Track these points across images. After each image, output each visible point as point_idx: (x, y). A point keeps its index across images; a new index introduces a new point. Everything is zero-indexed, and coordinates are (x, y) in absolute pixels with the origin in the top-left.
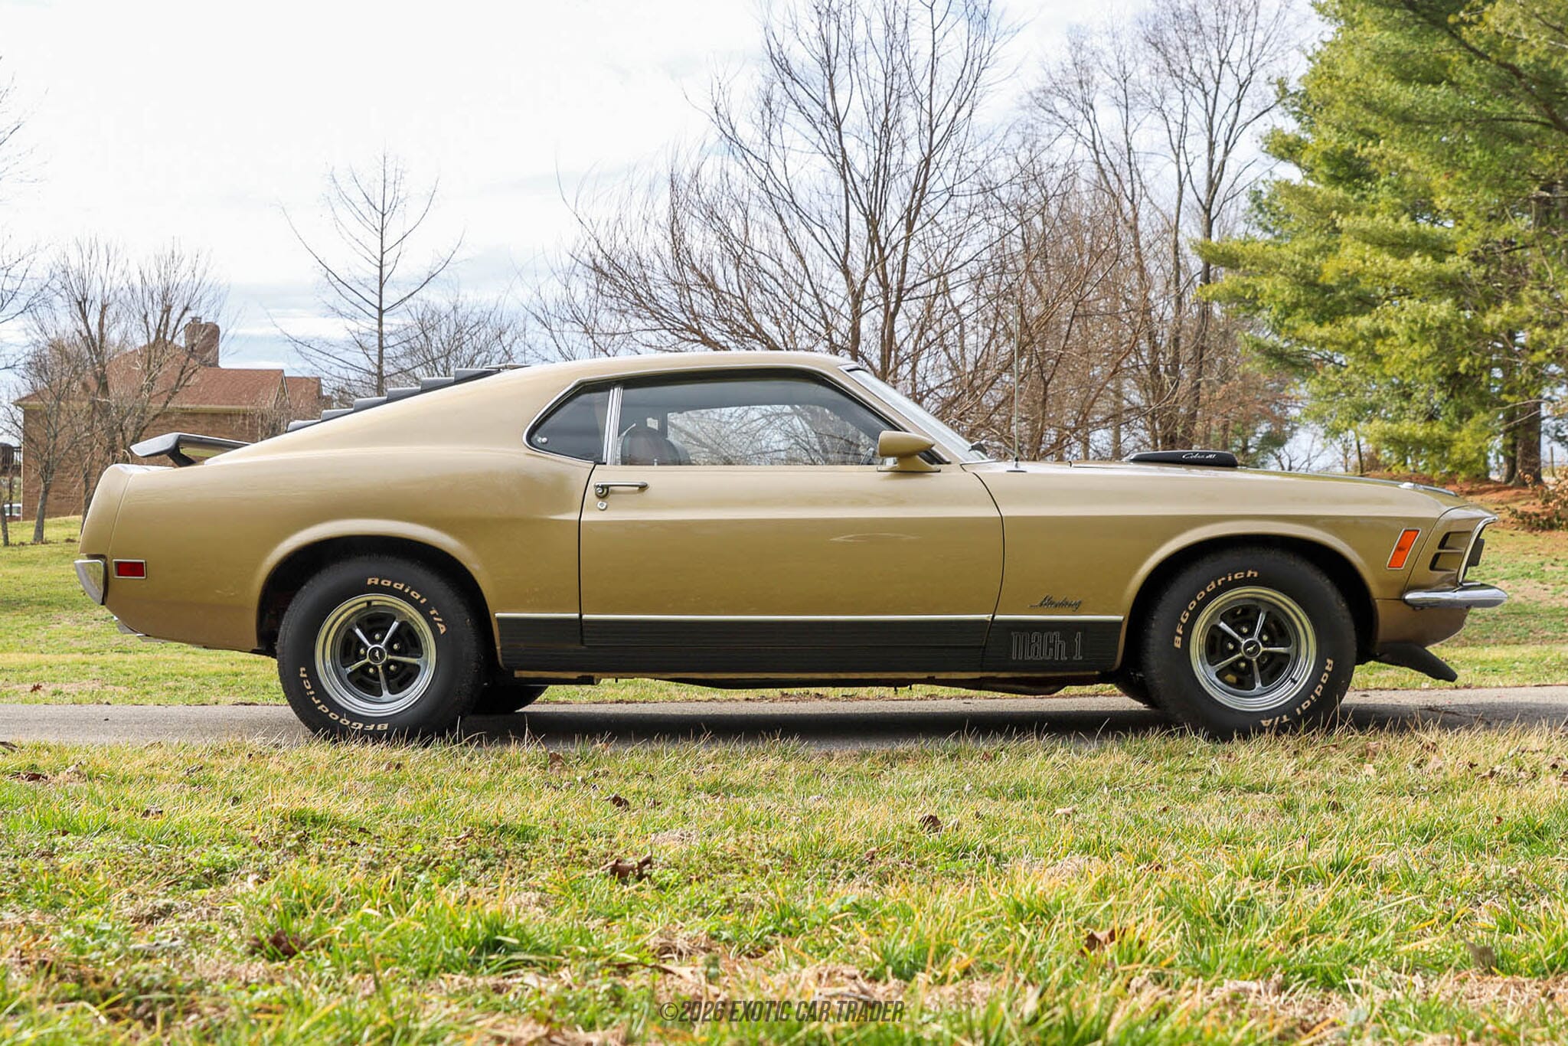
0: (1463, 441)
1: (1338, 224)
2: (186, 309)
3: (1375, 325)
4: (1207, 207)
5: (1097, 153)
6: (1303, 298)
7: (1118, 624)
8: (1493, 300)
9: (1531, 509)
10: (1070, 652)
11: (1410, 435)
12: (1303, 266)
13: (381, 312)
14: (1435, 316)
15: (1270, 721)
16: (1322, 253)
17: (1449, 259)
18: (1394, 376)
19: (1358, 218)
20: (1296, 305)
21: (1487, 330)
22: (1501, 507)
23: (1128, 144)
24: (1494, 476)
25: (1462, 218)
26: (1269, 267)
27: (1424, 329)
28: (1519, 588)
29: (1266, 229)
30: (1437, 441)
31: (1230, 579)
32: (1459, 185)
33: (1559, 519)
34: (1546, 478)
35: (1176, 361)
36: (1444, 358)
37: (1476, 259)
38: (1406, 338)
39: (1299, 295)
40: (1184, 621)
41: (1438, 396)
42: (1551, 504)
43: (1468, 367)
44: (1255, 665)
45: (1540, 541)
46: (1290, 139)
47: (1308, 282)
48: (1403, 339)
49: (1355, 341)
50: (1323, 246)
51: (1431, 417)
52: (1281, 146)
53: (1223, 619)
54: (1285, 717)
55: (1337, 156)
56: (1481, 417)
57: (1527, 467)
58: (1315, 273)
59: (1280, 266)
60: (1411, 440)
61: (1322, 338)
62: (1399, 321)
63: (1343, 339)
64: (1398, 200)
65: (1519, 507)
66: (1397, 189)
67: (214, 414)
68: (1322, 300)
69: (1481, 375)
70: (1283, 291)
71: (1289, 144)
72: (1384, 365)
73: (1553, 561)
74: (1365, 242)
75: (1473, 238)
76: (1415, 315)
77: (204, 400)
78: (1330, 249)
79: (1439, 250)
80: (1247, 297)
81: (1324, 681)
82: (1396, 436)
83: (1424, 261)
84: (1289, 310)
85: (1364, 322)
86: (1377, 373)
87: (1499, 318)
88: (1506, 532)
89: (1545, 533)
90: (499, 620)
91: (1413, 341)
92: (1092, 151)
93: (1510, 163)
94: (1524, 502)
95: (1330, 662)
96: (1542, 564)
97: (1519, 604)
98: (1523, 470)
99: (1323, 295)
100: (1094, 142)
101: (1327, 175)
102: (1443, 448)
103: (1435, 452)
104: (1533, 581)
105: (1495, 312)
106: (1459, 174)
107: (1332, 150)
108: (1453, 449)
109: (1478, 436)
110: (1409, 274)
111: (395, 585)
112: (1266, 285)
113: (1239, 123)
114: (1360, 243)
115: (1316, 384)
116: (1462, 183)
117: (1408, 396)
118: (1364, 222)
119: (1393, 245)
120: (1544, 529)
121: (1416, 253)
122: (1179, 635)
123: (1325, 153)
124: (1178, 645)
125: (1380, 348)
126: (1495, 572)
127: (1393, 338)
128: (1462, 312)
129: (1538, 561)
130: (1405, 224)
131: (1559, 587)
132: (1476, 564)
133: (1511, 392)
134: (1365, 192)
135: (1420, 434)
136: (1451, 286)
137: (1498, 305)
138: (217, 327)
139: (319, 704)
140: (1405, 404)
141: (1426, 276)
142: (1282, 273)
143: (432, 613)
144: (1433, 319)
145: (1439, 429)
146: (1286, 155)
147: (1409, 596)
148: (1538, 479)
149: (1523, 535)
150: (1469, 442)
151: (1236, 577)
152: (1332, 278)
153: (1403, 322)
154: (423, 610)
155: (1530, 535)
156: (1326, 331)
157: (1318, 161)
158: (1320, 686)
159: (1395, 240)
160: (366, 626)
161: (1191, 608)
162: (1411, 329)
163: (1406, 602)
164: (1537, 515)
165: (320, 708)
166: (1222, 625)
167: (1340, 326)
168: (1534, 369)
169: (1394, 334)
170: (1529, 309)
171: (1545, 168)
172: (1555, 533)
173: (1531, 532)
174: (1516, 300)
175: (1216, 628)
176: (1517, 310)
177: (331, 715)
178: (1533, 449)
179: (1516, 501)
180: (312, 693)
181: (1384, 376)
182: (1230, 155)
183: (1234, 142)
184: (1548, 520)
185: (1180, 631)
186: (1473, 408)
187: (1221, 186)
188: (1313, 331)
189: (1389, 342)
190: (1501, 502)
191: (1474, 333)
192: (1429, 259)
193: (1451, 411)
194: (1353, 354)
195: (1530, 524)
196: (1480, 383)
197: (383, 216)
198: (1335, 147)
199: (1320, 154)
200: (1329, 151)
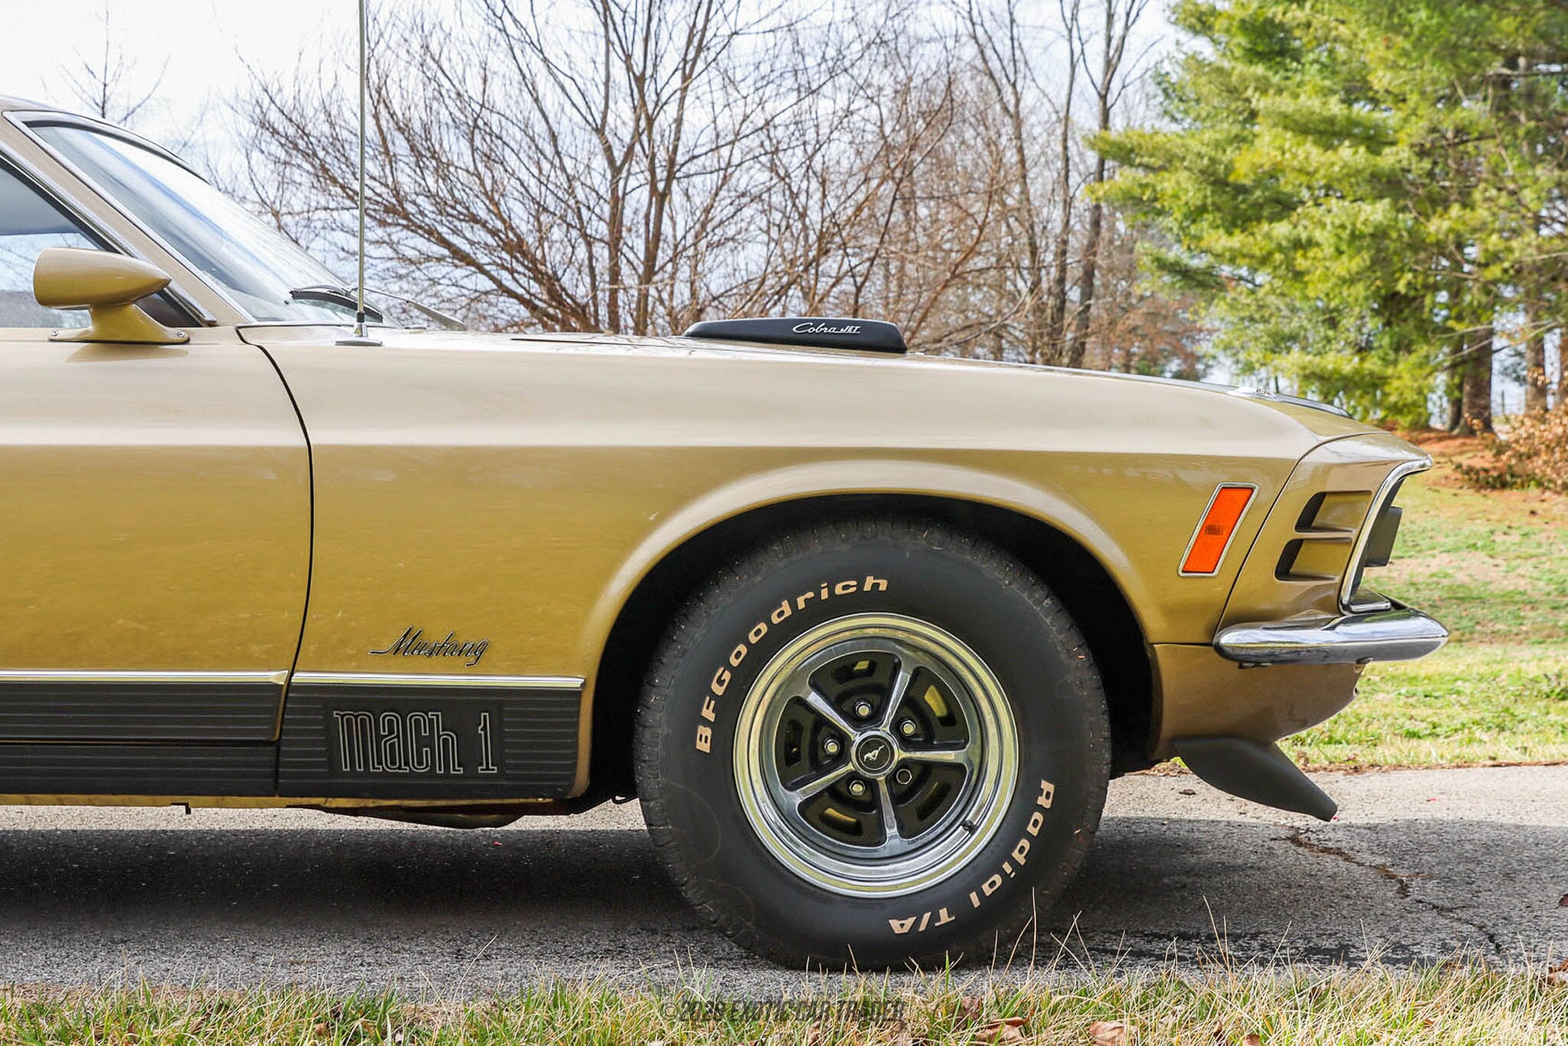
0: (1399, 378)
1: (1254, 104)
3: (1295, 232)
4: (1103, 92)
5: (973, 24)
6: (1209, 201)
7: (575, 695)
8: (1439, 202)
9: (1478, 463)
10: (469, 756)
11: (1335, 371)
12: (1212, 160)
14: (1367, 220)
15: (912, 920)
16: (1235, 145)
17: (1387, 150)
18: (1318, 298)
19: (1278, 99)
20: (1202, 209)
21: (1431, 239)
22: (1442, 460)
23: (1011, 14)
24: (1436, 423)
25: (1404, 100)
26: (1169, 162)
27: (1355, 236)
28: (1464, 565)
29: (1174, 119)
30: (1367, 378)
31: (825, 594)
32: (1401, 55)
33: (1513, 476)
34: (1497, 426)
35: (1061, 281)
36: (1379, 274)
37: (1422, 153)
38: (1332, 249)
39: (1205, 197)
40: (719, 690)
41: (1373, 324)
42: (1504, 457)
43: (1409, 284)
44: (883, 789)
45: (1490, 502)
46: (1204, 8)
47: (1217, 180)
48: (1329, 250)
49: (1270, 254)
50: (1236, 136)
51: (1363, 350)
52: (1192, 15)
53: (815, 686)
54: (943, 913)
55: (1258, 24)
56: (1423, 349)
57: (1476, 411)
58: (1226, 168)
59: (1183, 159)
60: (1336, 376)
61: (1231, 249)
62: (1323, 226)
63: (1257, 252)
64: (1327, 83)
65: (1465, 461)
66: (1329, 68)
68: (1232, 203)
69: (1423, 296)
70: (1186, 191)
71: (1202, 14)
72: (1306, 284)
73: (1505, 529)
74: (1286, 128)
75: (1417, 130)
76: (1344, 218)
78: (1244, 140)
79: (1374, 140)
80: (1145, 198)
81: (1034, 831)
82: (1317, 371)
83: (1356, 153)
84: (1195, 214)
85: (1282, 230)
86: (1298, 294)
87: (1446, 225)
88: (1446, 492)
89: (1496, 493)
91: (1340, 252)
92: (968, 23)
93: (1465, 28)
94: (1470, 455)
95: (1047, 786)
96: (1492, 532)
97: (1462, 585)
98: (1471, 414)
99: (1235, 198)
100: (970, 12)
101: (1245, 49)
102: (1375, 386)
103: (1367, 393)
104: (1481, 555)
105: (1441, 216)
106: (1400, 40)
107: (1251, 16)
108: (1387, 389)
109: (1418, 372)
110: (1336, 168)
112: (1167, 183)
114: (1280, 129)
115: (1225, 307)
116: (1405, 53)
117: (1333, 323)
118: (1286, 104)
119: (1321, 133)
120: (1494, 488)
121: (1347, 143)
122: (706, 722)
123: (1243, 21)
124: (704, 747)
125: (1301, 263)
126: (1434, 542)
127: (1316, 250)
128: (1401, 216)
129: (1487, 529)
130: (1335, 107)
131: (1514, 563)
132: (1383, 561)
133: (1459, 318)
134: (1290, 74)
135: (1347, 369)
136: (1389, 185)
137: (1446, 208)
140: (1331, 333)
141: (1358, 172)
142: (1186, 168)
144: (1365, 223)
145: (1373, 364)
146: (1199, 27)
147: (1230, 638)
148: (1488, 426)
149: (1470, 496)
150: (1407, 379)
151: (839, 590)
152: (1246, 175)
153: (1329, 227)
155: (1477, 495)
156: (1237, 240)
157: (1233, 32)
158: (1025, 843)
159: (1322, 127)
161: (734, 662)
162: (1339, 238)
163: (1220, 650)
164: (1486, 471)
166: (814, 699)
167: (1253, 234)
168: (1487, 288)
169: (1318, 245)
170: (1482, 213)
171: (1508, 36)
172: (1507, 492)
173: (1478, 491)
174: (1467, 204)
175: (800, 702)
176: (1468, 213)
178: (1482, 389)
179: (1462, 453)
181: (1306, 298)
182: (1132, 29)
183: (1138, 15)
184: (1500, 476)
185: (709, 714)
186: (1414, 337)
187: (1120, 66)
188: (1221, 241)
189: (1311, 254)
190: (1442, 455)
191: (1416, 243)
192: (1362, 149)
193: (1386, 341)
194: (1269, 270)
195: (1477, 481)
196: (1421, 307)
197: (105, 85)
198: (1255, 13)
199: (1235, 23)
200: (1248, 19)
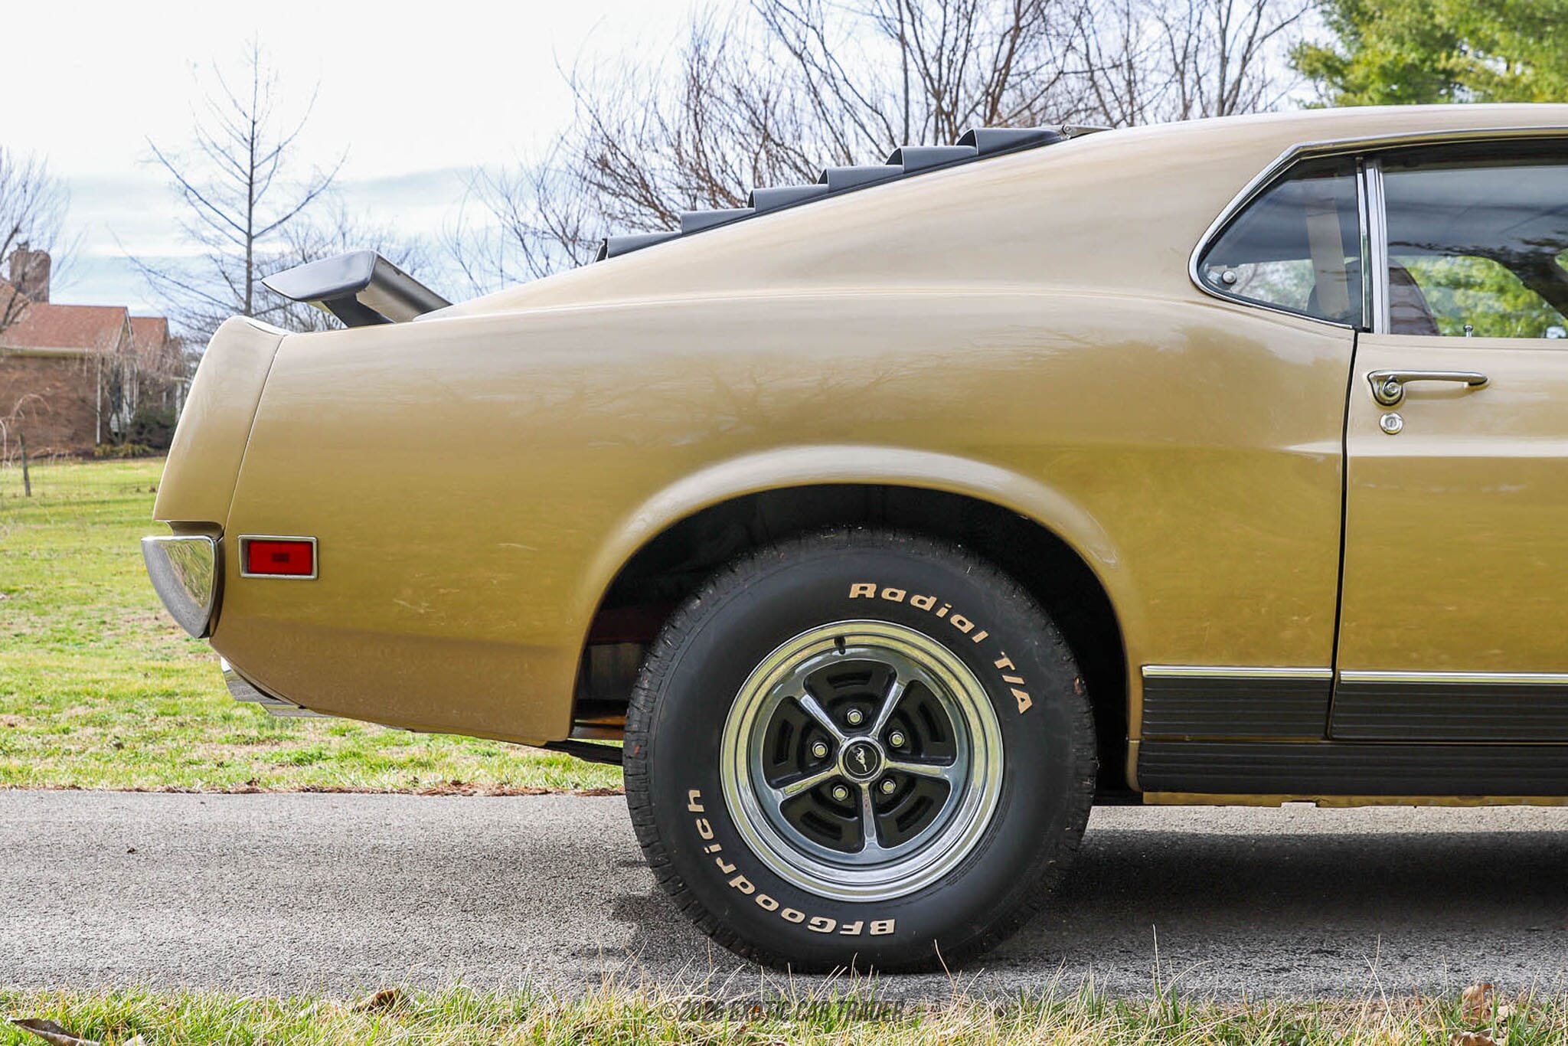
2: (16, 230)
13: (250, 238)
46: (1327, 54)
52: (1318, 60)
67: (45, 358)
77: (35, 341)
90: (1148, 682)
111: (914, 601)
113: (1259, 34)
123: (1382, 67)
138: (48, 256)
139: (733, 875)
143: (1001, 663)
154: (977, 660)
157: (1373, 77)
160: (831, 693)
165: (735, 883)
177: (760, 899)
180: (716, 848)
197: (254, 123)
198: (1395, 58)
199: (1375, 69)
200: (1388, 65)
